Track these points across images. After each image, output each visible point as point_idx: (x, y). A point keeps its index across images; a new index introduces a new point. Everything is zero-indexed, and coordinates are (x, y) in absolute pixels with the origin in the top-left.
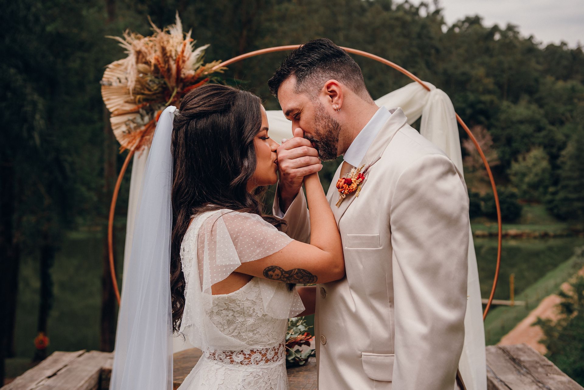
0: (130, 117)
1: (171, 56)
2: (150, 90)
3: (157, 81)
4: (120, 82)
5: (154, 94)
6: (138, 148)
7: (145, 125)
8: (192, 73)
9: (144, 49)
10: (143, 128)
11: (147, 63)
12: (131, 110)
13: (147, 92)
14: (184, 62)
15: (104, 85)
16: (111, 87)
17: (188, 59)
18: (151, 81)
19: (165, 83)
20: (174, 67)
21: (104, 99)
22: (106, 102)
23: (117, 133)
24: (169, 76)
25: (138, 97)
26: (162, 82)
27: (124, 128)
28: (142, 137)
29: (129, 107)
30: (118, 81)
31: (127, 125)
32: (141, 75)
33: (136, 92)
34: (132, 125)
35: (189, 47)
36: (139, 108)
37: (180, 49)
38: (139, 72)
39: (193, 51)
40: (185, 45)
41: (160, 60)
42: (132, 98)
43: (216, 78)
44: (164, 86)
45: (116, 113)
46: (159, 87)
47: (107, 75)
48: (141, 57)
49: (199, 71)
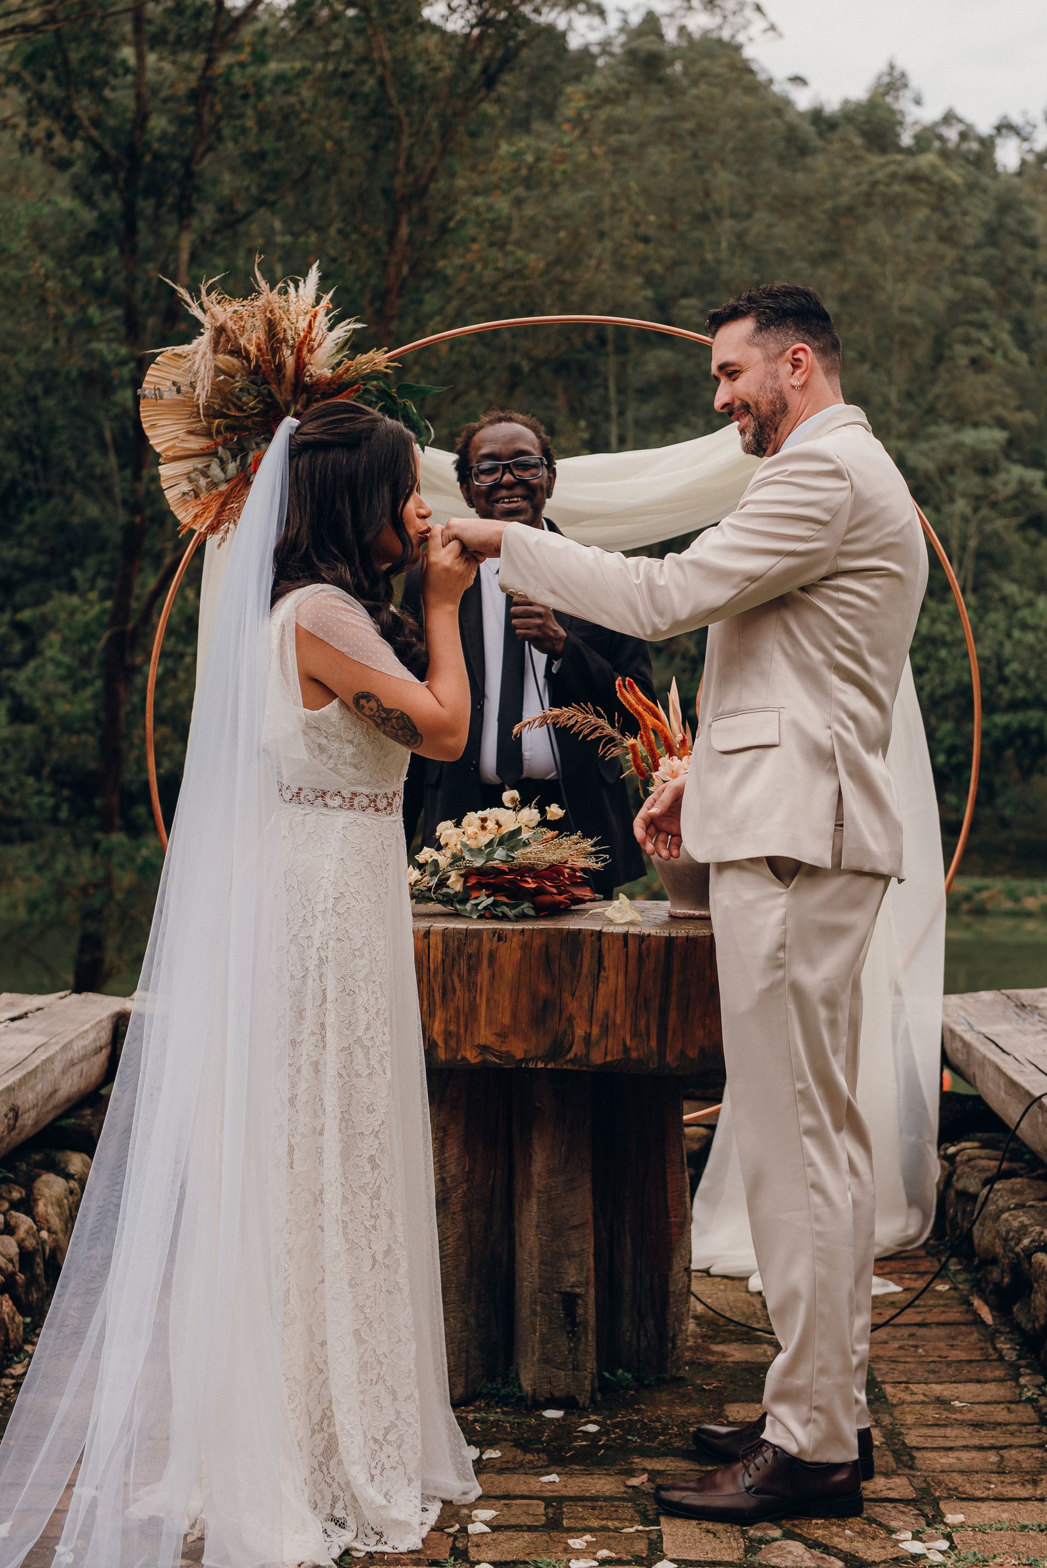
0: (199, 463)
1: (285, 340)
2: (240, 409)
3: (253, 389)
4: (179, 391)
5: (247, 417)
6: (213, 529)
7: (227, 481)
8: (328, 373)
9: (230, 324)
10: (223, 487)
11: (237, 352)
12: (202, 449)
13: (233, 413)
14: (311, 351)
15: (145, 397)
16: (160, 402)
17: (319, 345)
18: (241, 390)
19: (270, 394)
20: (290, 361)
21: (144, 426)
22: (148, 433)
23: (171, 496)
24: (280, 380)
25: (217, 421)
26: (265, 392)
27: (185, 487)
28: (224, 504)
29: (197, 444)
30: (174, 388)
31: (191, 481)
32: (222, 378)
33: (212, 413)
34: (203, 482)
35: (322, 321)
36: (216, 444)
37: (303, 324)
38: (218, 371)
39: (331, 329)
40: (315, 316)
41: (263, 346)
42: (205, 423)
43: (375, 383)
44: (269, 400)
45: (170, 453)
46: (259, 402)
47: (153, 376)
48: (222, 339)
49: (341, 370)
